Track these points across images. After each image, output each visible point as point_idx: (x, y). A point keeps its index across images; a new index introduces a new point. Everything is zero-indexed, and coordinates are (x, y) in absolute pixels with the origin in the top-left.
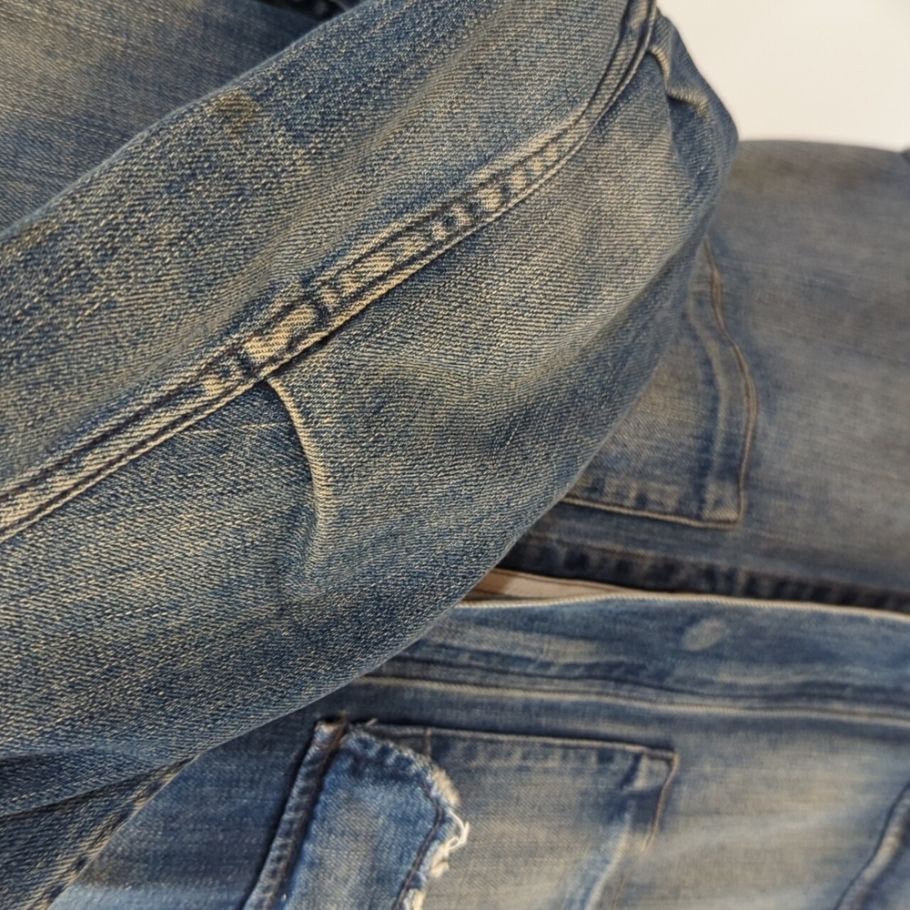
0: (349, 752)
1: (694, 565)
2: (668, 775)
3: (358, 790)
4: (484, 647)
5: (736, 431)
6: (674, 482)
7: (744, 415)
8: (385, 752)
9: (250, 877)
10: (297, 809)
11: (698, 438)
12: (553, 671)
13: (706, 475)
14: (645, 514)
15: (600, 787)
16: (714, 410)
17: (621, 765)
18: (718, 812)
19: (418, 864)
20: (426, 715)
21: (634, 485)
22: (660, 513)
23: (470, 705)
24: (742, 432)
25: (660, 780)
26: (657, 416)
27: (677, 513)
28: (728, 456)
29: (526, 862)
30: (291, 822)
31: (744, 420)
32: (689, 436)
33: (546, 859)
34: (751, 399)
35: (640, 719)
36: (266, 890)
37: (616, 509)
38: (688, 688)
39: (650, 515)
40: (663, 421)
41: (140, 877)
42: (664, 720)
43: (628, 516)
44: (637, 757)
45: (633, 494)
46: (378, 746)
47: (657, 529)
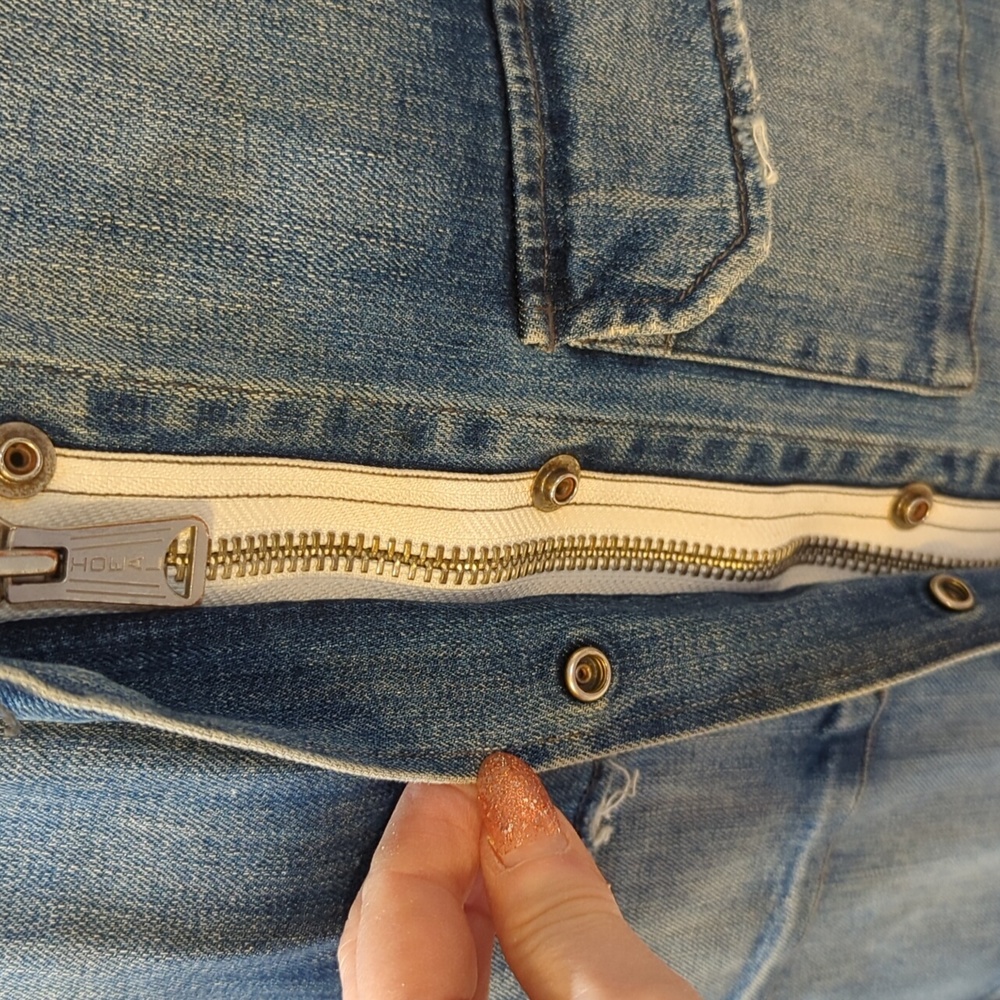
1: (931, 451)
2: (877, 709)
5: (967, 267)
6: (898, 338)
7: (976, 245)
11: (921, 277)
13: (933, 327)
14: (869, 383)
15: (793, 731)
16: (939, 239)
18: (934, 751)
21: (852, 344)
22: (884, 380)
24: (973, 268)
25: (867, 717)
26: (873, 249)
27: (904, 379)
28: (958, 299)
29: (713, 834)
31: (976, 251)
32: (910, 275)
33: (736, 829)
34: (986, 223)
37: (834, 379)
39: (873, 384)
40: (879, 255)
41: (263, 933)
43: (848, 387)
45: (852, 357)
47: (883, 402)
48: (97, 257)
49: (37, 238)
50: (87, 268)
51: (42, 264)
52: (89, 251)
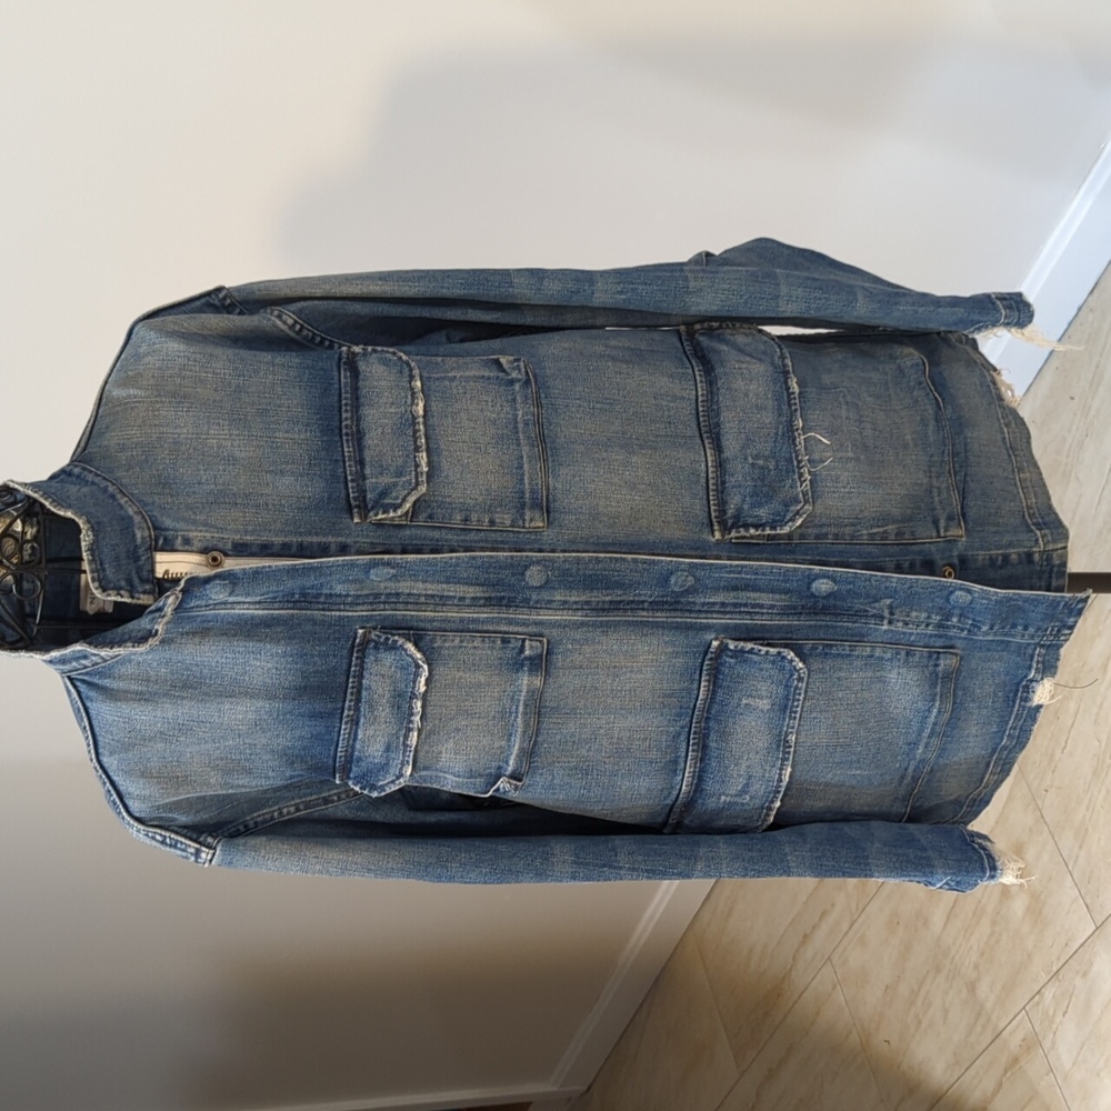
0: (373, 640)
3: (379, 655)
4: (429, 592)
5: (536, 488)
6: (508, 513)
8: (387, 639)
9: (342, 695)
10: (356, 666)
11: (516, 493)
12: (468, 602)
13: (524, 509)
14: (496, 528)
16: (522, 480)
17: (516, 644)
19: (413, 688)
20: (410, 625)
21: (486, 516)
23: (433, 620)
26: (491, 486)
28: (534, 499)
30: (355, 671)
32: (511, 492)
35: (525, 624)
36: (351, 701)
37: (481, 528)
38: (543, 606)
39: (499, 529)
40: (495, 487)
42: (537, 623)
43: (487, 530)
44: (524, 640)
45: (487, 520)
46: (384, 637)
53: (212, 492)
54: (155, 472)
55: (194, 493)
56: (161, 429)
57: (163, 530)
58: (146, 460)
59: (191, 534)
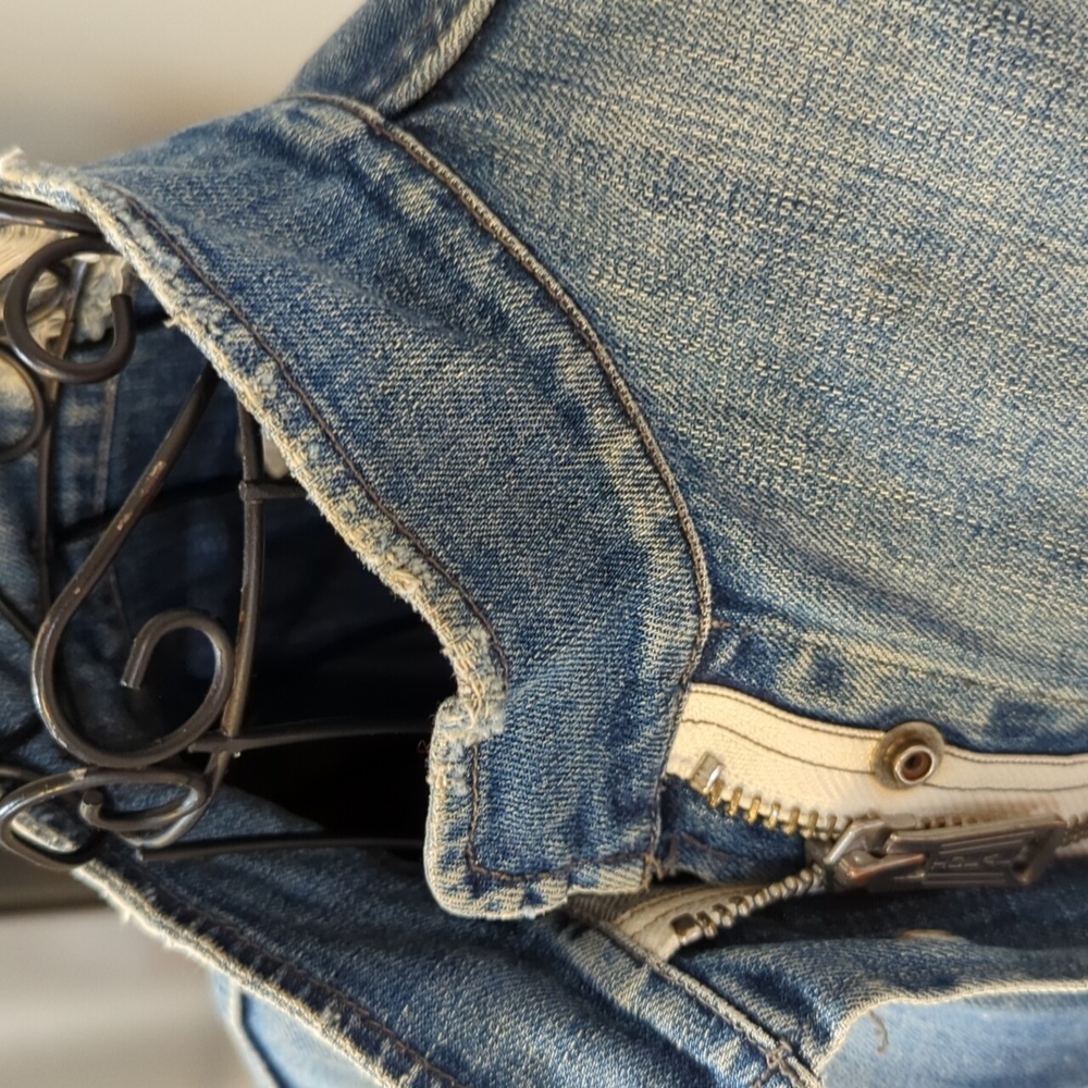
48: (1050, 587)
49: (995, 556)
50: (1037, 596)
51: (991, 583)
52: (1045, 578)
53: (995, 486)
54: (781, 339)
55: (919, 465)
56: (879, 151)
57: (748, 607)
58: (762, 282)
59: (854, 650)
